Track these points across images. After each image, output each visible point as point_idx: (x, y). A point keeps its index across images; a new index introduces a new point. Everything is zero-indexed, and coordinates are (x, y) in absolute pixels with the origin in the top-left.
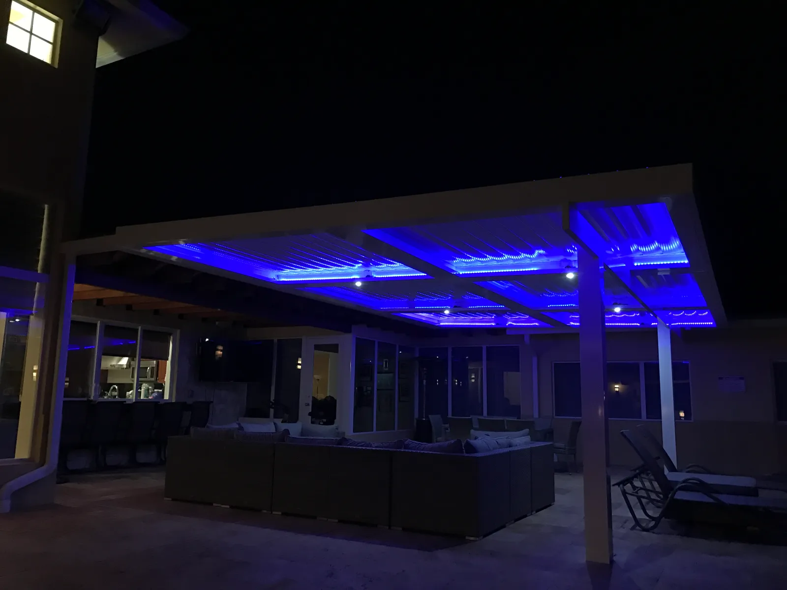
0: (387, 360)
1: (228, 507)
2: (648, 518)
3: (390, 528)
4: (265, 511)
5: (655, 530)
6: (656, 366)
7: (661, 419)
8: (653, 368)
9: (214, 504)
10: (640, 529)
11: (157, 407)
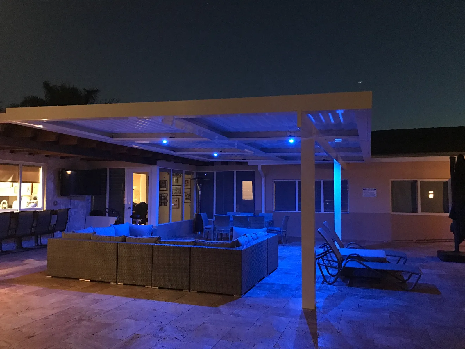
0: (177, 178)
1: (89, 281)
2: (329, 275)
3: (190, 291)
4: (112, 283)
5: (335, 284)
6: (333, 182)
7: (334, 211)
8: (331, 184)
9: (80, 279)
10: (326, 283)
11: (34, 214)
